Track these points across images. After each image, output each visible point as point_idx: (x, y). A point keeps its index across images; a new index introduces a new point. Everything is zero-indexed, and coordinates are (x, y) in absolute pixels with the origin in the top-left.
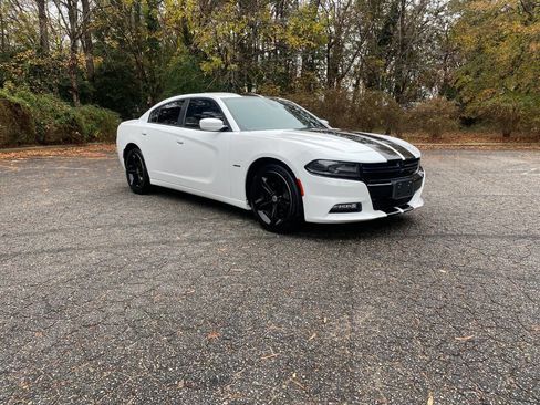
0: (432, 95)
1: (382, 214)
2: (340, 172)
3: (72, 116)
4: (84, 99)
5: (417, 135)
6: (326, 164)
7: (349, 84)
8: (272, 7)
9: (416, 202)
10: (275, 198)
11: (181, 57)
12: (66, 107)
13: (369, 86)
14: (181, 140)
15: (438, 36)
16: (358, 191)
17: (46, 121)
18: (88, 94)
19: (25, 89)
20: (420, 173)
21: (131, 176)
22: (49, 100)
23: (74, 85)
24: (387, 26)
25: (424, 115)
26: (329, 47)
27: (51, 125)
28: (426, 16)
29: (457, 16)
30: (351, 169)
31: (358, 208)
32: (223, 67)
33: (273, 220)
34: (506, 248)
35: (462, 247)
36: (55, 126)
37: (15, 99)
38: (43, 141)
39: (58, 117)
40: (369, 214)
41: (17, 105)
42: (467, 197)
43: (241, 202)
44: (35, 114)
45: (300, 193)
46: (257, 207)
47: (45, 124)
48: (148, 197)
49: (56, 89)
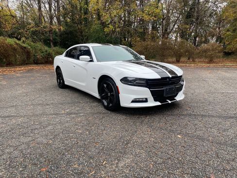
0: (213, 41)
1: (158, 103)
2: (137, 83)
3: (48, 52)
4: (55, 44)
5: (202, 60)
6: (130, 79)
7: (173, 36)
8: (138, 2)
9: (180, 97)
10: (109, 94)
11: (96, 26)
12: (46, 48)
13: (182, 37)
14: (75, 65)
15: (216, 14)
16: (145, 92)
17: (38, 54)
18: (57, 42)
19: (29, 41)
20: (182, 83)
21: (59, 80)
22: (39, 45)
23: (51, 39)
24: (191, 9)
25: (206, 51)
26: (163, 20)
27: (39, 56)
28: (210, 4)
29: (225, 4)
30: (142, 82)
31: (146, 101)
32: (114, 30)
33: (108, 104)
34: (219, 123)
35: (196, 122)
36: (41, 56)
37: (25, 45)
38: (37, 62)
39: (43, 52)
40: (152, 103)
41: (25, 48)
42: (212, 93)
43: (96, 94)
44: (32, 51)
45: (119, 93)
46: (102, 98)
47: (37, 56)
48: (64, 90)
49: (42, 41)
